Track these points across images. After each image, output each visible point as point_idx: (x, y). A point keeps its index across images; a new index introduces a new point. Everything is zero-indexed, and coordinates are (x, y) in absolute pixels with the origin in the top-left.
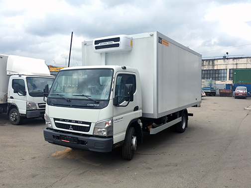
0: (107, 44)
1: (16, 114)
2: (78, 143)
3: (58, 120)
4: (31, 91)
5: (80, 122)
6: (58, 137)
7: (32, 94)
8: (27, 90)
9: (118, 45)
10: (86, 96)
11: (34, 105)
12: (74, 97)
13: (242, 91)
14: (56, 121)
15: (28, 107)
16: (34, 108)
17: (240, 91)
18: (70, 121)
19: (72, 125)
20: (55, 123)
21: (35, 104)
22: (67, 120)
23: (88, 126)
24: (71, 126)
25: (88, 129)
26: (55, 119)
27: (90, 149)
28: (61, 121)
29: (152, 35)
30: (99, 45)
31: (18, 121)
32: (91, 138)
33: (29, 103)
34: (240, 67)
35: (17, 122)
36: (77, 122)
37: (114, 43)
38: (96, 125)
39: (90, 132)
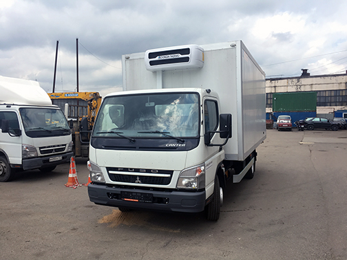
0: (170, 58)
1: (4, 165)
2: (153, 202)
3: (116, 169)
4: (28, 129)
5: (154, 171)
6: (115, 194)
7: (30, 134)
8: (22, 128)
9: (187, 60)
10: (162, 133)
11: (33, 149)
12: (141, 135)
13: (286, 121)
14: (110, 172)
15: (24, 153)
16: (33, 155)
17: (284, 121)
18: (137, 170)
19: (139, 176)
20: (109, 174)
21: (35, 148)
22: (131, 169)
23: (168, 175)
24: (138, 178)
25: (168, 181)
26: (109, 169)
27: (173, 210)
28: (120, 171)
29: (234, 46)
30: (157, 58)
31: (7, 175)
32: (173, 193)
33: (27, 148)
34: (279, 90)
35: (5, 178)
36: (148, 171)
37: (180, 56)
38: (180, 175)
39: (172, 185)
